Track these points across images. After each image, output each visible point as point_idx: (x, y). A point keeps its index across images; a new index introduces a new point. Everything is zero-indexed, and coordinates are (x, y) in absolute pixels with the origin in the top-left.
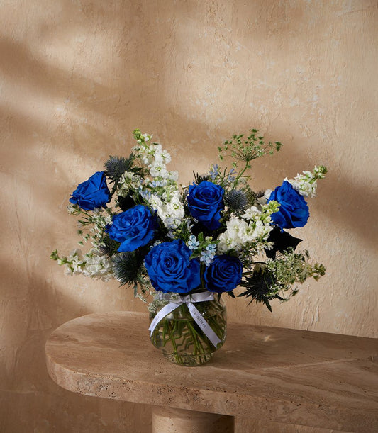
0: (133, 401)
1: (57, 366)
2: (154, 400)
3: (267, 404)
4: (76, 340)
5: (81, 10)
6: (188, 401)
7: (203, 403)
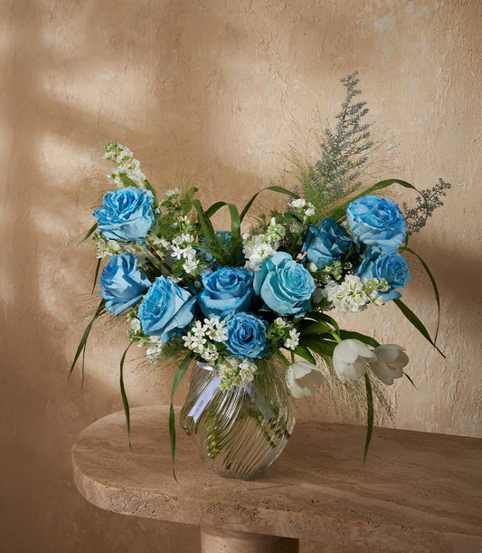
0: (178, 521)
1: (86, 479)
2: (203, 519)
3: (339, 524)
4: (109, 445)
5: (107, 42)
6: (244, 522)
7: (262, 524)
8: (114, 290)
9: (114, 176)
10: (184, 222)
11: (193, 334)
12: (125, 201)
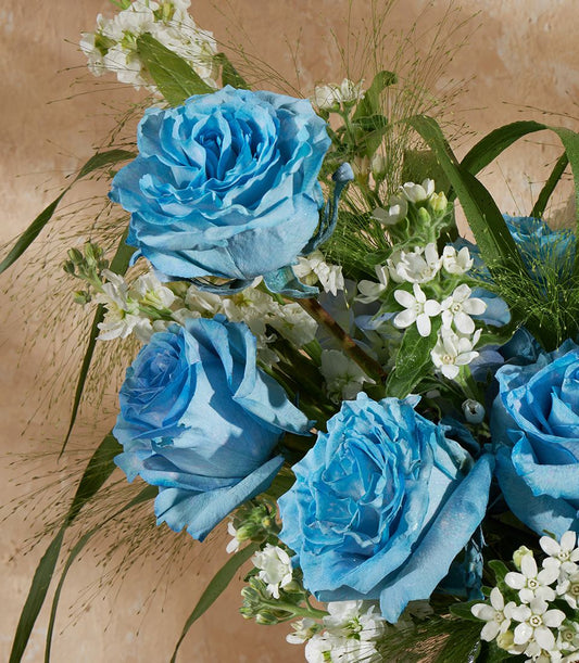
8: (183, 452)
9: (103, 46)
10: (425, 204)
11: (511, 596)
12: (226, 144)
